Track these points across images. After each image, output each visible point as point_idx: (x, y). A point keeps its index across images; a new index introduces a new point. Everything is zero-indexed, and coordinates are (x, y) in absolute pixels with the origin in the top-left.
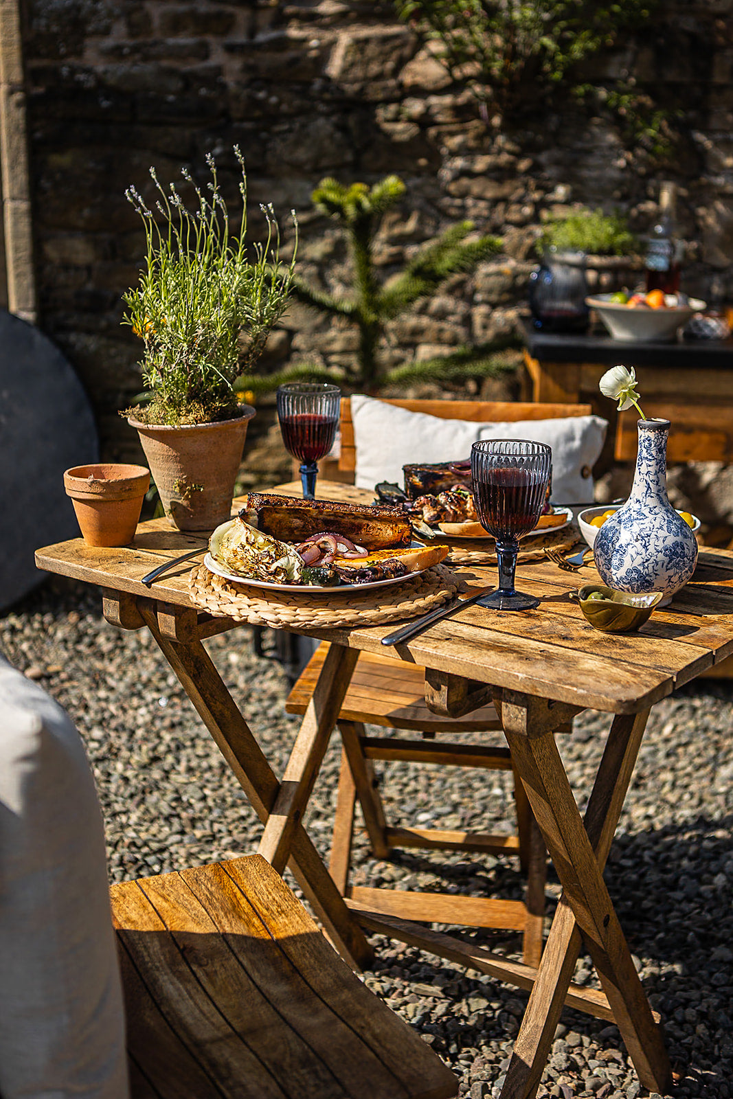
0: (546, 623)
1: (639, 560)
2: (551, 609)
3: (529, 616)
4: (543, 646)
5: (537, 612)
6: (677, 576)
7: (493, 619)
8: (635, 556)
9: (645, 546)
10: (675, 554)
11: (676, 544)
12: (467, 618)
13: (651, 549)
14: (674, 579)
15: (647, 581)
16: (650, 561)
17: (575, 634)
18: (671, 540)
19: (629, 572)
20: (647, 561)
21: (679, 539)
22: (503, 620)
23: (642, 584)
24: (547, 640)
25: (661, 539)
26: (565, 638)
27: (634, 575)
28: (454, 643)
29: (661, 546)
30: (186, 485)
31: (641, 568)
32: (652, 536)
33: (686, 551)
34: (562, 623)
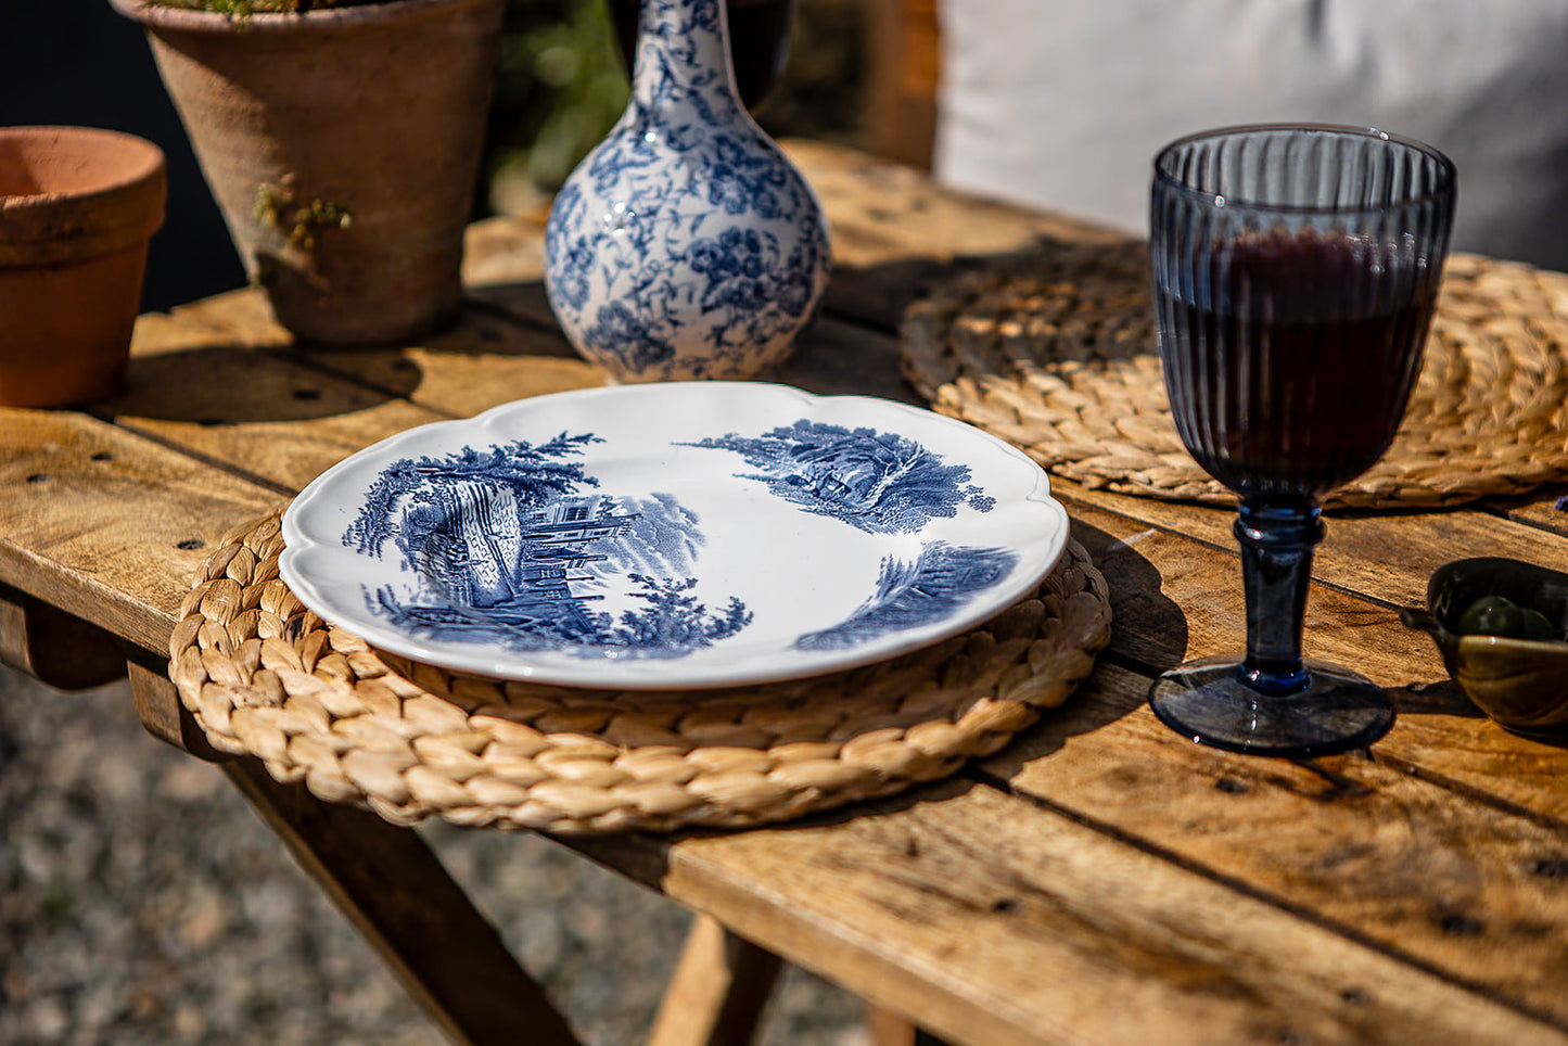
0: (1392, 834)
1: (624, 284)
2: (1428, 757)
3: (1338, 792)
4: (1353, 962)
5: (1370, 772)
6: (741, 327)
7: (1199, 802)
8: (613, 270)
9: (640, 244)
10: (730, 265)
11: (733, 238)
12: (1101, 792)
13: (657, 250)
14: (736, 335)
15: (653, 342)
16: (655, 286)
17: (1494, 902)
18: (717, 224)
19: (605, 315)
20: (646, 284)
21: (747, 220)
22: (1233, 808)
23: (643, 351)
24: (1378, 931)
25: (687, 223)
26: (1453, 922)
27: (617, 325)
28: (1022, 931)
29: (684, 240)
30: (293, 206)
31: (630, 305)
32: (664, 213)
33: (766, 256)
34: (1454, 837)
